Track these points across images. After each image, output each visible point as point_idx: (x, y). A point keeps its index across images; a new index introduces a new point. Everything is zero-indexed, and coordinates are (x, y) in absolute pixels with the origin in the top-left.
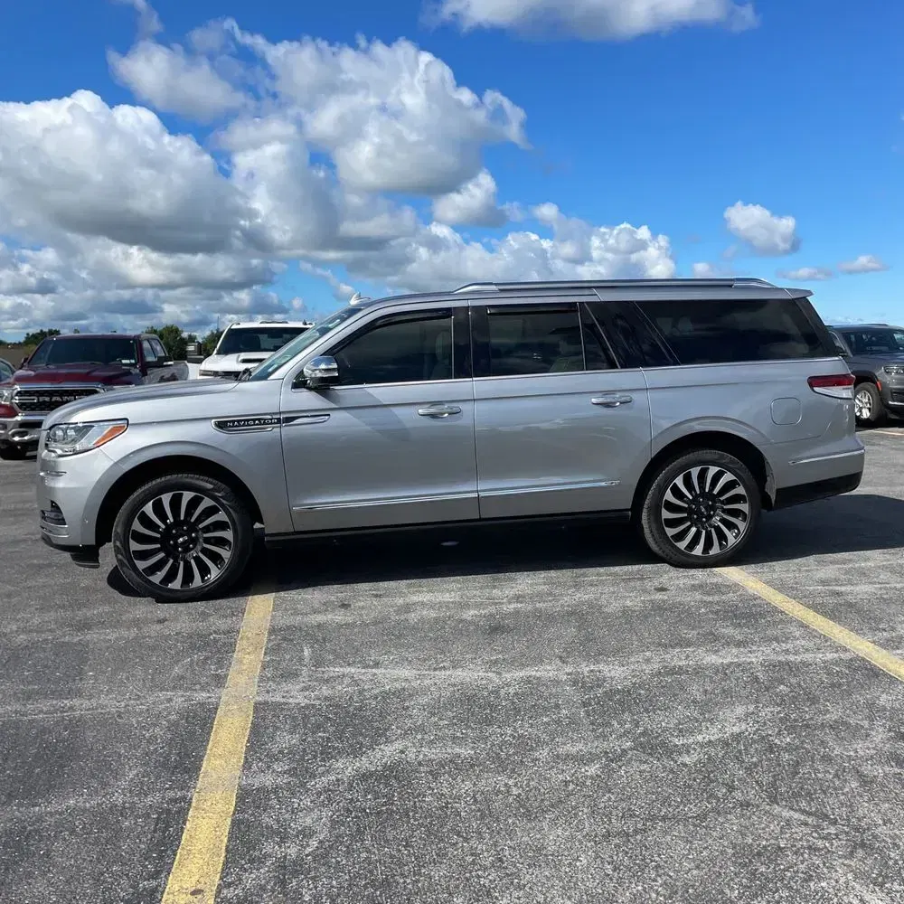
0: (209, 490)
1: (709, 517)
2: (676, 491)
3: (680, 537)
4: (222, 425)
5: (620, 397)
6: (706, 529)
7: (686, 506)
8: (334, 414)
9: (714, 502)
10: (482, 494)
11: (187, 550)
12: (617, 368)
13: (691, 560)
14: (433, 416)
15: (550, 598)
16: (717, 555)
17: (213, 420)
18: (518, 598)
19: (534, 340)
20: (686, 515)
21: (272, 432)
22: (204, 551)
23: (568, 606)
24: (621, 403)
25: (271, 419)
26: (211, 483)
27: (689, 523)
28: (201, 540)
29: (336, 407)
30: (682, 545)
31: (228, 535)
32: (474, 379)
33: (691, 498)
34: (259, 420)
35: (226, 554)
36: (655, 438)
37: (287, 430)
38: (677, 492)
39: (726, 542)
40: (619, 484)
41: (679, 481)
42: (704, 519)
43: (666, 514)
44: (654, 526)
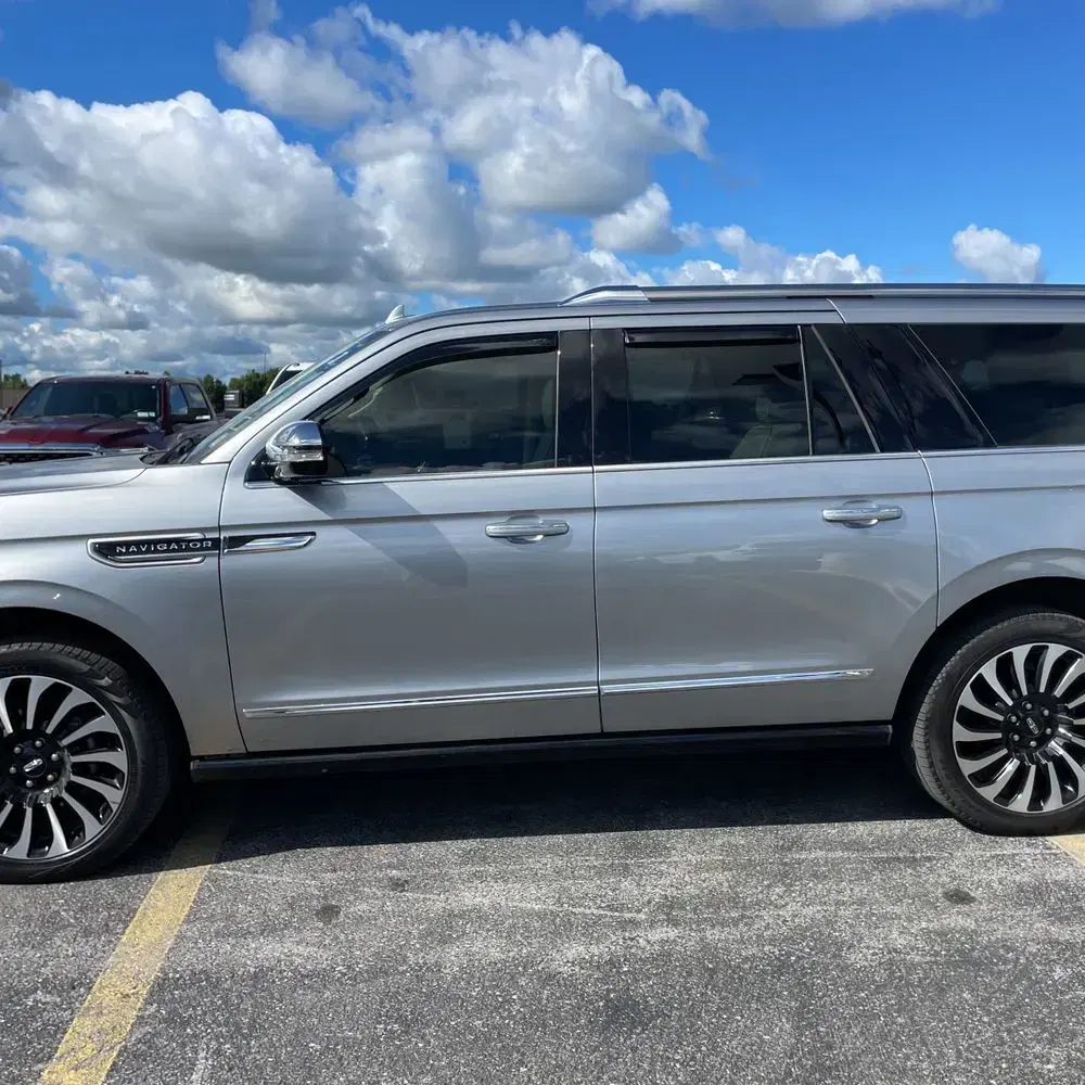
0: (83, 674)
1: (1043, 740)
2: (982, 690)
3: (986, 776)
4: (106, 550)
5: (880, 508)
6: (1038, 763)
7: (1001, 718)
8: (322, 532)
9: (1054, 711)
10: (606, 689)
11: (41, 784)
12: (874, 451)
13: (1006, 821)
14: (515, 539)
15: (734, 914)
16: (1056, 814)
17: (91, 541)
18: (669, 910)
19: (714, 394)
20: (999, 735)
21: (200, 565)
22: (73, 789)
23: (772, 941)
24: (879, 520)
25: (201, 541)
26: (84, 660)
27: (1005, 752)
28: (68, 767)
29: (330, 518)
30: (990, 793)
31: (118, 759)
32: (596, 468)
33: (1010, 703)
34: (177, 541)
35: (114, 795)
36: (944, 588)
37: (231, 561)
38: (983, 692)
39: (1076, 787)
40: (873, 674)
41: (989, 671)
42: (1033, 743)
43: (960, 733)
44: (937, 755)
